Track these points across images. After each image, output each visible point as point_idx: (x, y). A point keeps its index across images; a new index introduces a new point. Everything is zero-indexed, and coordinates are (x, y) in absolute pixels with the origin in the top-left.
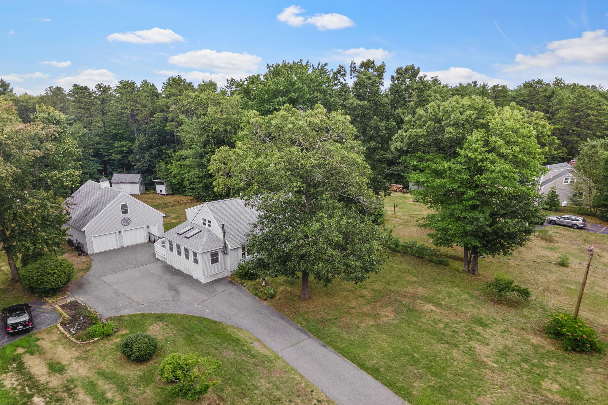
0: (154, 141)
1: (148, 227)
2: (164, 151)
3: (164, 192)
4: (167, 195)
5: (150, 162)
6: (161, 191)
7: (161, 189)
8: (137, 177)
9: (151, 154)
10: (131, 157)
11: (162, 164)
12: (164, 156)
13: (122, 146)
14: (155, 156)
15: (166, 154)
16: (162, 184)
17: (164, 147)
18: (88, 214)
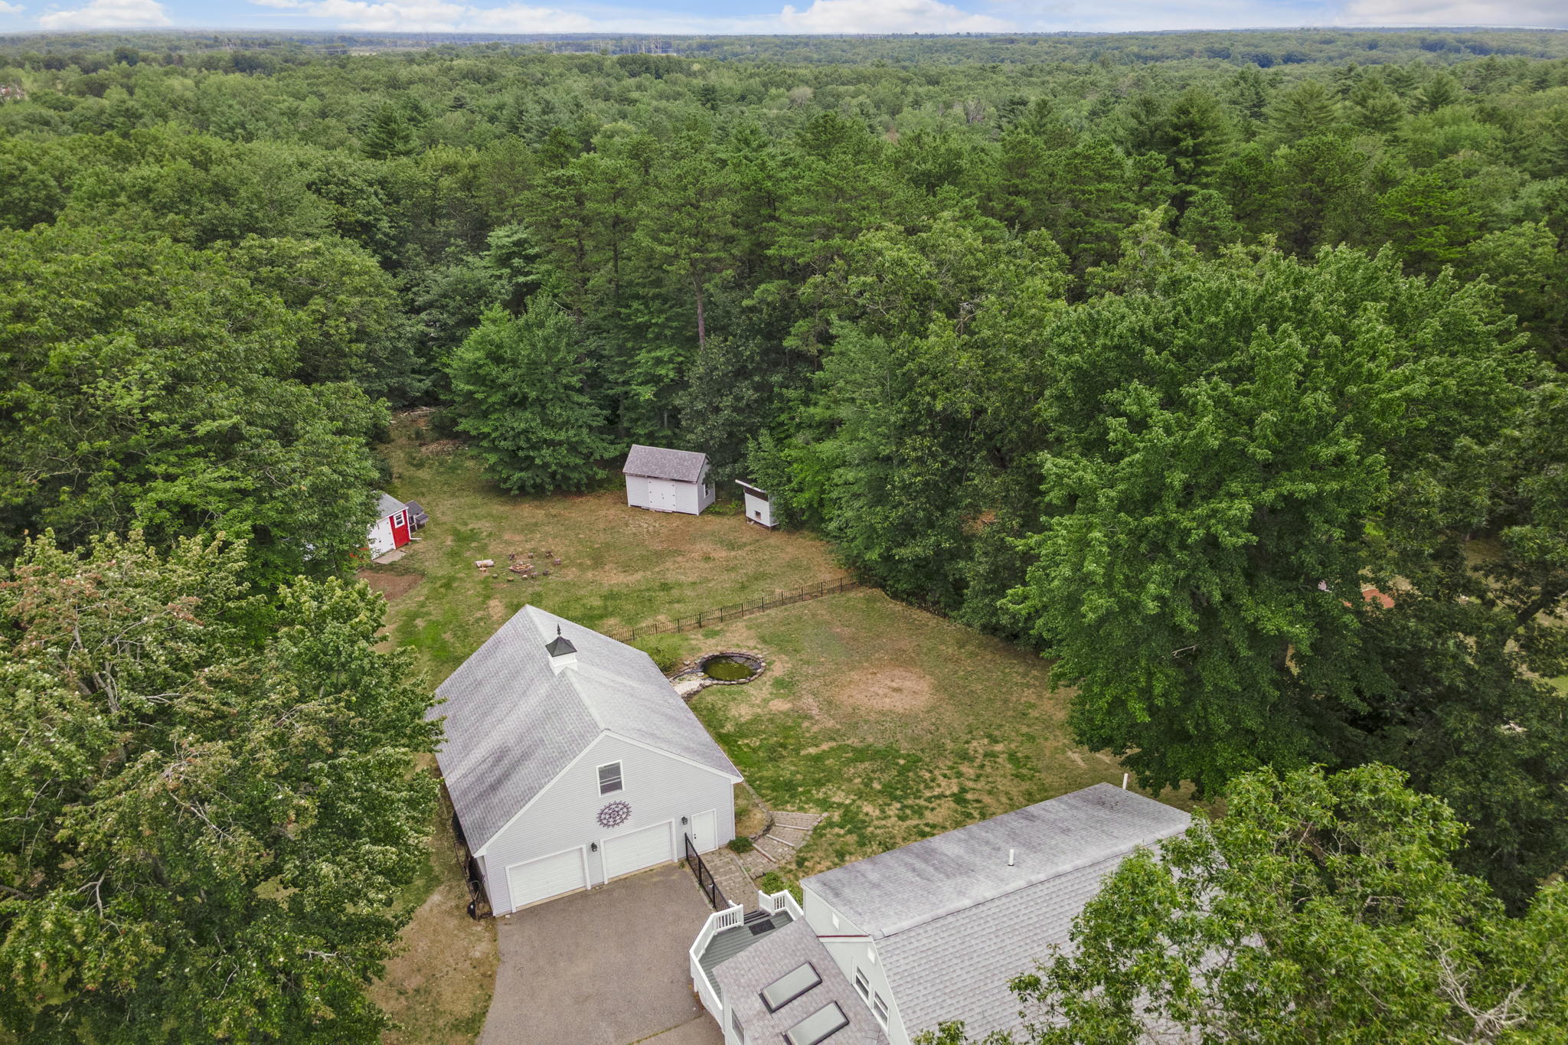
0: (751, 358)
1: (684, 820)
2: (776, 389)
3: (766, 520)
4: (774, 528)
5: (732, 424)
6: (758, 514)
7: (758, 509)
8: (695, 463)
9: (738, 399)
10: (679, 400)
11: (766, 439)
12: (776, 404)
13: (659, 361)
14: (748, 405)
15: (781, 396)
16: (763, 497)
17: (776, 378)
18: (499, 782)
